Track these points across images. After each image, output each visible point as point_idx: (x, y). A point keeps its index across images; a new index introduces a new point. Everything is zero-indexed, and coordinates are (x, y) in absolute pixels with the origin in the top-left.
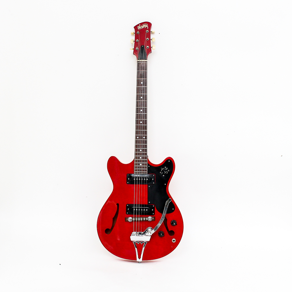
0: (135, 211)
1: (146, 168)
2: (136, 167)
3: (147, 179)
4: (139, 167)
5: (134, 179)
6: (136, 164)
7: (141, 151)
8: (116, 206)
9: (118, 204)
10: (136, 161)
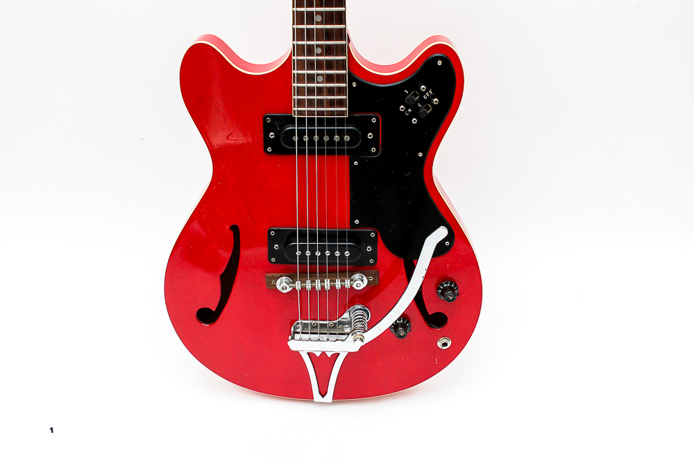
0: (303, 256)
1: (340, 91)
2: (300, 91)
3: (347, 138)
4: (311, 91)
5: (296, 139)
6: (300, 78)
7: (321, 23)
8: (231, 234)
9: (235, 229)
10: (301, 65)
